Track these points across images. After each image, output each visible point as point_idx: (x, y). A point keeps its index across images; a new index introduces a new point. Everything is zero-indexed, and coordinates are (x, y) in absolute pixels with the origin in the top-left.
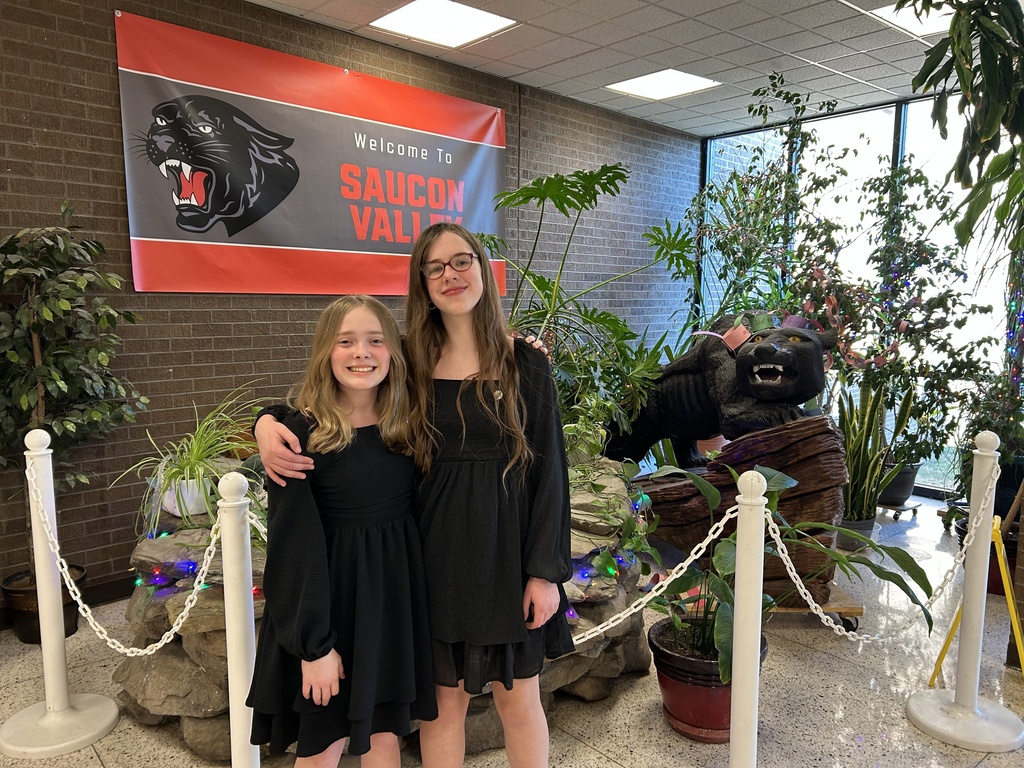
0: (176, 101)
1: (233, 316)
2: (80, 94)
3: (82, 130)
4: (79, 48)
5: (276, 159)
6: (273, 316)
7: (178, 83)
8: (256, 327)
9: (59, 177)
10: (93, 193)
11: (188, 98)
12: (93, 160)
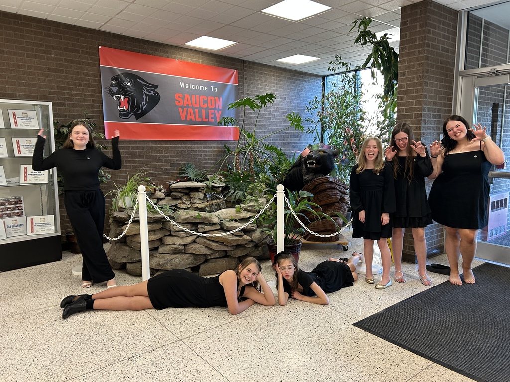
0: (118, 75)
1: (138, 148)
2: (88, 75)
3: (89, 87)
4: (88, 60)
5: (152, 93)
6: (152, 148)
7: (118, 69)
8: (146, 151)
9: (82, 102)
10: (92, 107)
11: (122, 74)
12: (92, 96)
